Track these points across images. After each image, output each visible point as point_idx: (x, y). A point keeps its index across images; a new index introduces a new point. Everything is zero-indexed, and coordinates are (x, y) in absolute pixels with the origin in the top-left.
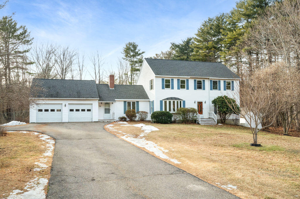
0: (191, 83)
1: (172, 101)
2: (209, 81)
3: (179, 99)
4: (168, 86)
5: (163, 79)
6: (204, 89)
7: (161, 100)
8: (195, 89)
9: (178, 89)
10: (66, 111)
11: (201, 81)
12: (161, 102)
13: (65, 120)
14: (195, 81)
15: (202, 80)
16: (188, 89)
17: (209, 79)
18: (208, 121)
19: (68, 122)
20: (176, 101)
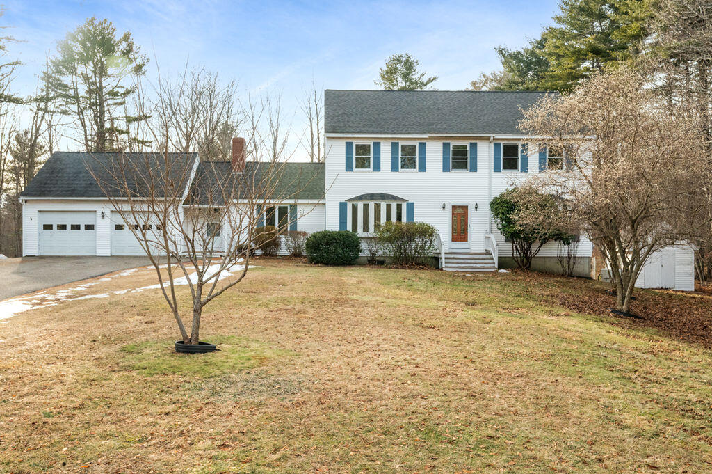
0: (435, 152)
1: (372, 204)
2: (492, 145)
3: (394, 198)
4: (363, 164)
5: (349, 145)
6: (474, 169)
7: (343, 201)
8: (446, 169)
9: (394, 168)
10: (104, 227)
11: (466, 147)
12: (343, 206)
13: (103, 249)
14: (446, 146)
15: (467, 143)
16: (423, 168)
17: (489, 138)
18: (473, 261)
19: (109, 255)
20: (383, 205)
